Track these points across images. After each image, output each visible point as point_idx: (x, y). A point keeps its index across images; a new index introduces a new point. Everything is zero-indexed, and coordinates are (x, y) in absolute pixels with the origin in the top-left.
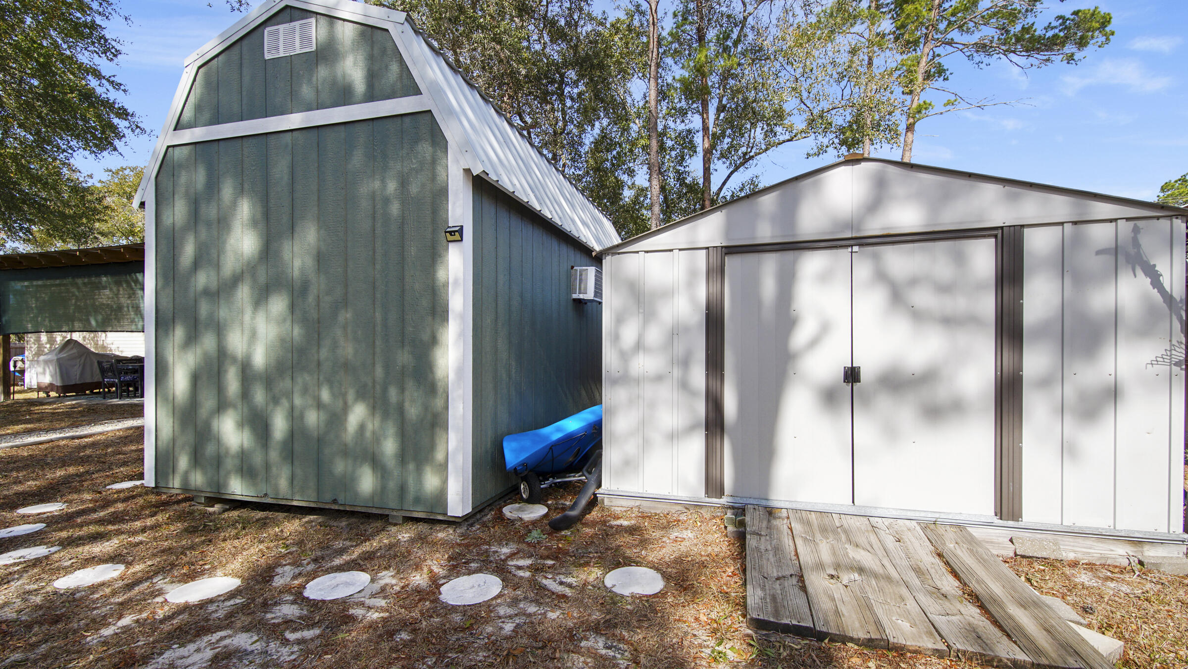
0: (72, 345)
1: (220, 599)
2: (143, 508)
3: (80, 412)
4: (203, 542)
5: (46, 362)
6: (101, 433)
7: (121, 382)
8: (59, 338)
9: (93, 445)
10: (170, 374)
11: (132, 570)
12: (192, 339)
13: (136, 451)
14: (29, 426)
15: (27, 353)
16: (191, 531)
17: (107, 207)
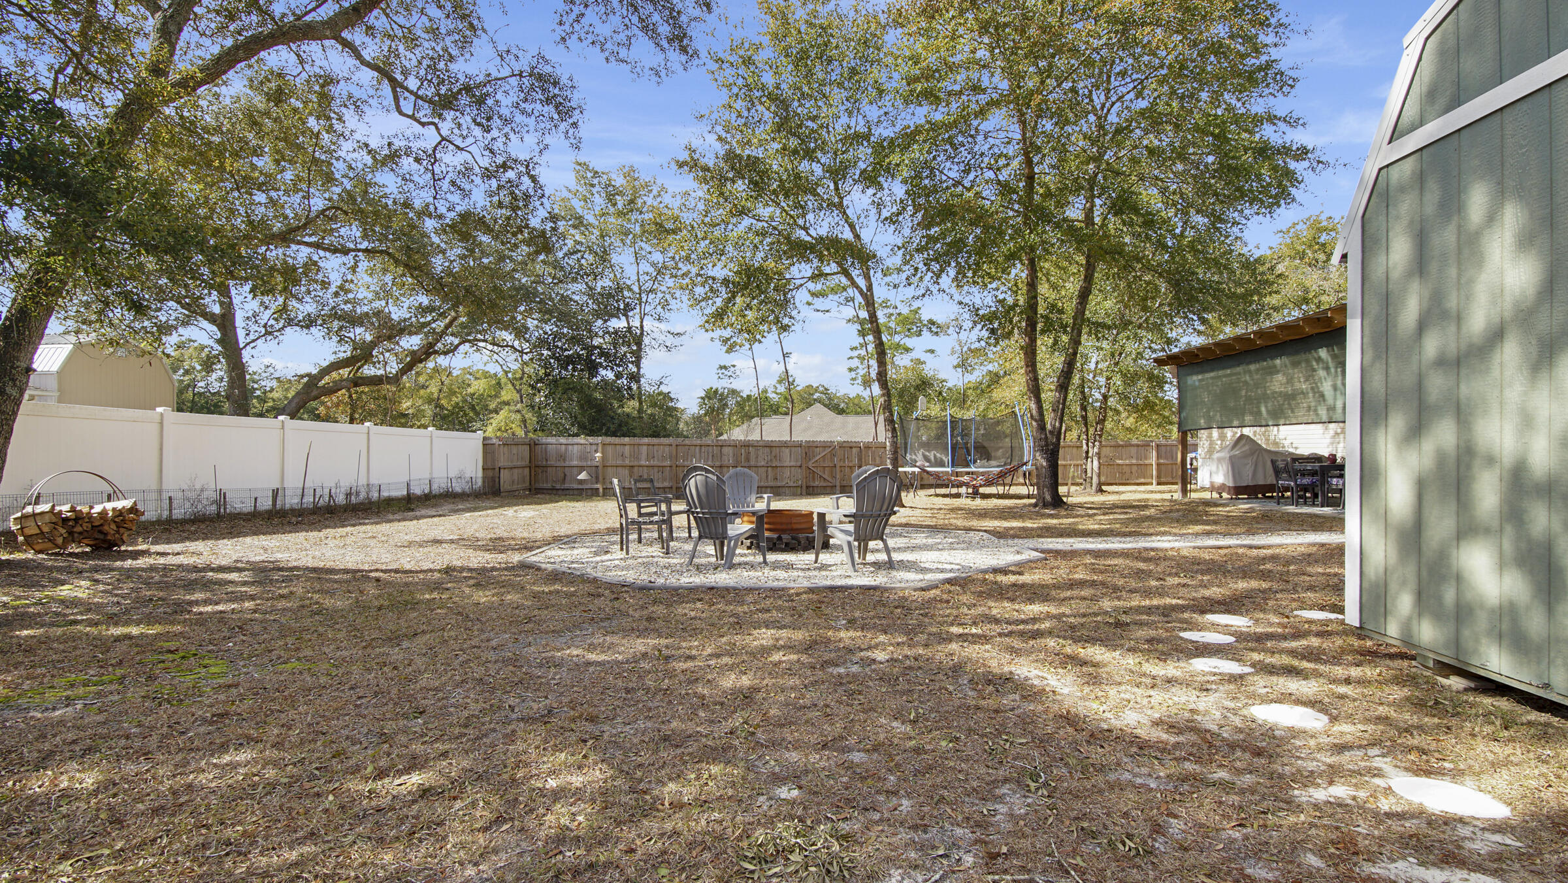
0: (1243, 442)
1: (1475, 823)
2: (1343, 651)
3: (1254, 517)
4: (1438, 726)
5: (1219, 460)
6: (1280, 546)
7: (1297, 486)
8: (1229, 433)
9: (1274, 558)
10: (1382, 480)
11: (1337, 728)
12: (1416, 431)
13: (1323, 574)
14: (1208, 528)
15: (1200, 450)
16: (1419, 705)
17: (1280, 276)
